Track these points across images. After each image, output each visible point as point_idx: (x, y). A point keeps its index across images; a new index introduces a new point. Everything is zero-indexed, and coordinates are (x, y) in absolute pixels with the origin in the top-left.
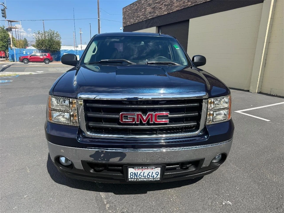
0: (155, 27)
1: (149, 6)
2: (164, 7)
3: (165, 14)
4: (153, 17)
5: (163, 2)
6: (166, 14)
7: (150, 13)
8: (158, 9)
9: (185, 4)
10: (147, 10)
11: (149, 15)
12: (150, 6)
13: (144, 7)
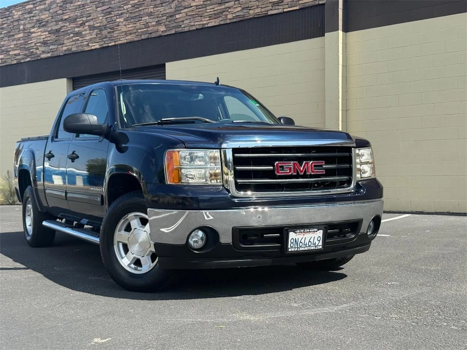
0: (65, 80)
1: (39, 27)
2: (88, 32)
3: (93, 48)
4: (56, 54)
5: (84, 19)
6: (96, 49)
7: (45, 43)
8: (72, 35)
9: (149, 29)
10: (33, 35)
11: (42, 49)
12: (44, 26)
13: (21, 27)
